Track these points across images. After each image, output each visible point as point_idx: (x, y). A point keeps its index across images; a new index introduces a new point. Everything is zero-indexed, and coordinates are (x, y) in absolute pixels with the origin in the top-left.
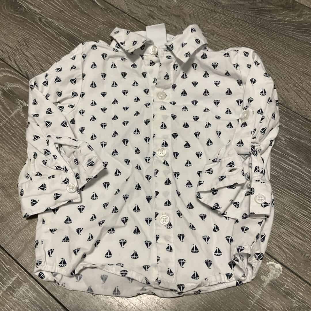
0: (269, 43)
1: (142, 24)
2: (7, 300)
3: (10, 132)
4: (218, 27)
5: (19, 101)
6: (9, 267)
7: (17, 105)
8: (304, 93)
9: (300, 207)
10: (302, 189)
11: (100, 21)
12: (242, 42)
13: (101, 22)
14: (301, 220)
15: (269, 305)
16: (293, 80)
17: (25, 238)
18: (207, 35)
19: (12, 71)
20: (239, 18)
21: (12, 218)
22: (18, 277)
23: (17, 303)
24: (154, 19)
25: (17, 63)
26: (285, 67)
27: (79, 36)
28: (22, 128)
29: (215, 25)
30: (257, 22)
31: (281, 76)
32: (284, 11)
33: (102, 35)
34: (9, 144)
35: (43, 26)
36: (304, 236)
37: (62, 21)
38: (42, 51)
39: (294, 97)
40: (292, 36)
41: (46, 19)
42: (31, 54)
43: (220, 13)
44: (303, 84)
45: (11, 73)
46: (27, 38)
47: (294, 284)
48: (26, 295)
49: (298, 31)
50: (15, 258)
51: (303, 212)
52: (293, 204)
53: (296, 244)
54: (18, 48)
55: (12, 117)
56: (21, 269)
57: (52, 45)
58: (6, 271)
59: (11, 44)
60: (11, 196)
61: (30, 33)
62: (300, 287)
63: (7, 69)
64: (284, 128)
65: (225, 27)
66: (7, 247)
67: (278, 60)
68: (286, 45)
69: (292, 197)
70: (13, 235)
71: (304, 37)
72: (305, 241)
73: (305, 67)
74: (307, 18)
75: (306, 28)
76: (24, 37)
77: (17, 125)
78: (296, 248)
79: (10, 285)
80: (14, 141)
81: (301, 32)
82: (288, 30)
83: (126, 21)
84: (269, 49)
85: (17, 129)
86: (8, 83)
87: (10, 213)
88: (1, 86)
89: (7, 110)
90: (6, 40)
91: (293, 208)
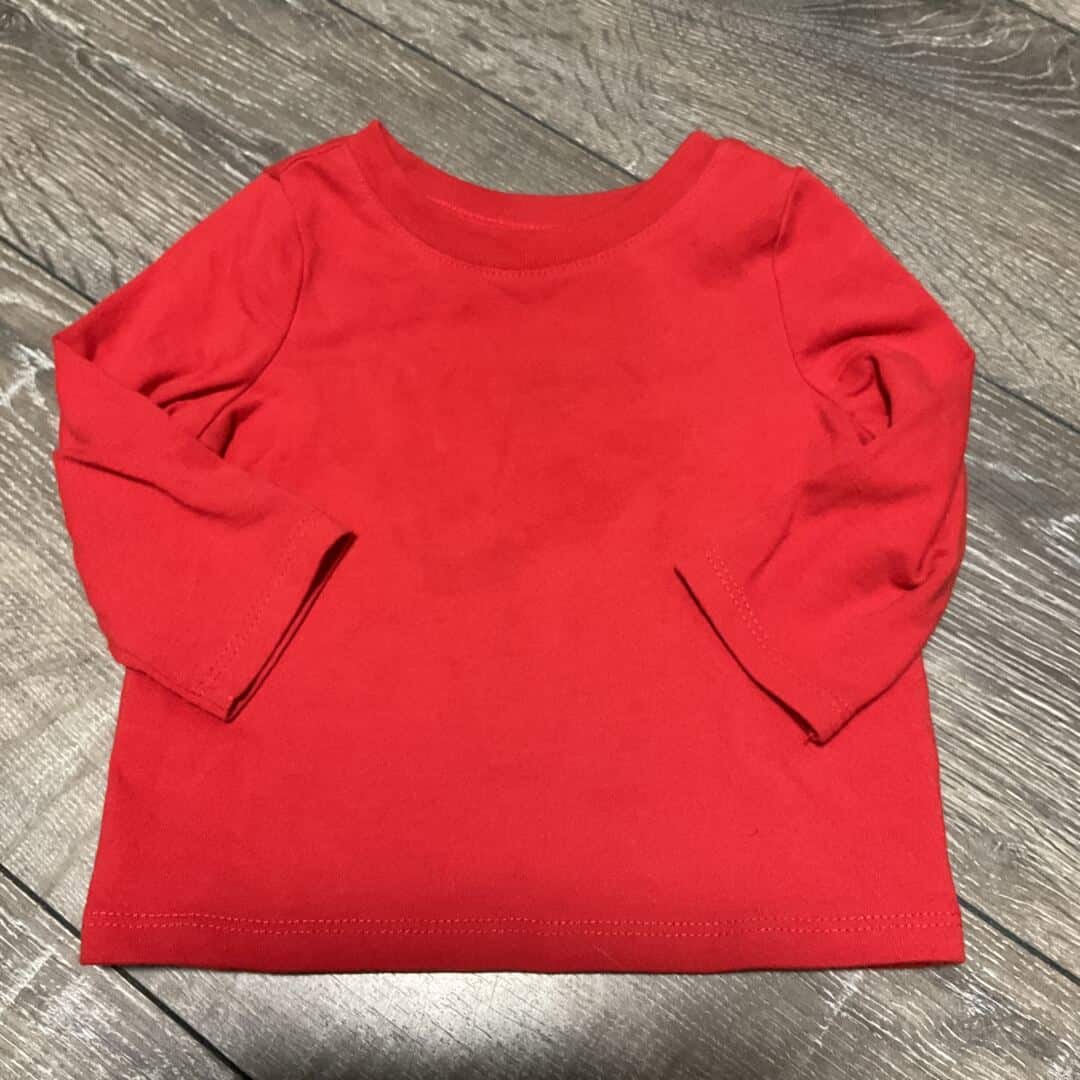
0: (875, 127)
1: (439, 68)
2: (20, 1032)
4: (703, 72)
5: (23, 352)
6: (20, 923)
7: (18, 364)
8: (997, 301)
9: (986, 689)
10: (991, 626)
11: (294, 59)
12: (787, 126)
13: (298, 65)
14: (989, 731)
15: (888, 1016)
16: (960, 256)
17: (69, 824)
18: (666, 102)
20: (773, 43)
21: (22, 758)
22: (53, 957)
23: (55, 1045)
24: (482, 48)
25: (8, 214)
26: (931, 210)
27: (222, 115)
28: (39, 445)
29: (692, 67)
30: (834, 55)
31: (918, 243)
32: (924, 15)
33: (301, 110)
35: (93, 81)
36: (1000, 783)
37: (159, 61)
38: (96, 171)
39: (964, 315)
40: (953, 101)
41: (104, 55)
42: (60, 184)
43: (707, 25)
44: (991, 271)
46: (40, 127)
47: (969, 944)
48: (82, 1016)
49: (977, 85)
50: (40, 895)
52: (964, 679)
53: (974, 812)
54: (11, 161)
55: (3, 410)
56: (62, 928)
57: (127, 148)
58: (10, 938)
60: (15, 684)
61: (50, 107)
62: (989, 953)
65: (725, 75)
66: (8, 857)
67: (907, 189)
68: (932, 133)
69: (958, 655)
70: (27, 815)
71: (995, 106)
72: (1004, 802)
73: (1000, 210)
74: (1004, 34)
75: (1003, 70)
76: (27, 123)
77: (19, 435)
78: (973, 825)
79: (26, 985)
80: (15, 494)
81: (984, 85)
82: (940, 80)
83: (384, 58)
84: (878, 148)
85: (24, 451)
87: (15, 740)
91: (963, 691)
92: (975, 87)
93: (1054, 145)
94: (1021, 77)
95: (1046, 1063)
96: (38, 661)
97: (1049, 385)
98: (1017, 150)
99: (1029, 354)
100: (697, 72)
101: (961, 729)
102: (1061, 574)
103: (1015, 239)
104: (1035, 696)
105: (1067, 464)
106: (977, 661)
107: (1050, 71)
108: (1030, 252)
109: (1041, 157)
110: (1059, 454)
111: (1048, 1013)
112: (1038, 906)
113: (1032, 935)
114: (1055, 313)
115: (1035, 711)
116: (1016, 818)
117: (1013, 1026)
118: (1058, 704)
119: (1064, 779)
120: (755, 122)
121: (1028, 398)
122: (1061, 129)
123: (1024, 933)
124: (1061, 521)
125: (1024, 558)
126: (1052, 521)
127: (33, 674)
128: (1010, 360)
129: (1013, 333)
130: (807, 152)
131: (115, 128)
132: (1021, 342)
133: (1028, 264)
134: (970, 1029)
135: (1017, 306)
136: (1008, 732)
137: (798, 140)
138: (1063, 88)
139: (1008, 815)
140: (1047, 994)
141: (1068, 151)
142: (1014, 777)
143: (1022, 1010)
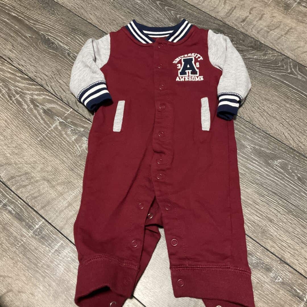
2: (55, 258)
3: (51, 140)
5: (56, 117)
6: (55, 236)
7: (55, 120)
8: (265, 114)
9: (260, 196)
10: (261, 182)
14: (260, 204)
16: (258, 104)
17: (66, 216)
19: (50, 95)
21: (56, 202)
22: (62, 243)
23: (62, 261)
25: (53, 88)
28: (59, 137)
32: (252, 51)
34: (51, 149)
35: (71, 60)
36: (262, 215)
39: (258, 117)
40: (258, 70)
41: (73, 54)
42: (64, 82)
44: (264, 108)
45: (48, 95)
46: (59, 69)
47: (254, 248)
48: (68, 255)
49: (263, 67)
50: (59, 230)
51: (261, 199)
52: (255, 193)
53: (256, 221)
54: (53, 76)
55: (52, 130)
56: (64, 237)
58: (53, 239)
59: (47, 73)
60: (54, 187)
61: (61, 65)
62: (258, 250)
63: (46, 93)
64: (250, 139)
66: (53, 222)
68: (253, 77)
69: (254, 188)
70: (57, 214)
71: (267, 72)
72: (263, 219)
73: (267, 95)
74: (270, 56)
75: (269, 64)
76: (56, 68)
77: (55, 135)
78: (256, 223)
79: (56, 249)
80: (54, 147)
81: (265, 67)
85: (56, 138)
86: (47, 103)
87: (54, 198)
88: (42, 106)
89: (47, 124)
90: (43, 70)
91: (255, 196)
92: (263, 68)
93: (280, 81)
94: (273, 66)
95: (269, 273)
96: (59, 182)
97: (276, 132)
98: (272, 82)
99: (272, 125)
101: (254, 204)
102: (277, 172)
103: (270, 101)
104: (270, 197)
105: (279, 149)
106: (258, 190)
107: (280, 64)
108: (273, 104)
109: (276, 83)
110: (277, 147)
111: (270, 263)
112: (269, 241)
113: (268, 247)
114: (278, 117)
115: (270, 201)
116: (264, 223)
117: (263, 265)
118: (275, 199)
119: (276, 215)
121: (271, 135)
122: (281, 77)
123: (266, 246)
124: (277, 161)
125: (269, 169)
126: (275, 161)
127: (58, 185)
128: (268, 127)
129: (268, 121)
132: (270, 123)
133: (273, 106)
134: (254, 265)
135: (270, 115)
136: (264, 205)
138: (282, 68)
139: (263, 221)
140: (270, 259)
141: (283, 82)
142: (265, 214)
143: (265, 262)
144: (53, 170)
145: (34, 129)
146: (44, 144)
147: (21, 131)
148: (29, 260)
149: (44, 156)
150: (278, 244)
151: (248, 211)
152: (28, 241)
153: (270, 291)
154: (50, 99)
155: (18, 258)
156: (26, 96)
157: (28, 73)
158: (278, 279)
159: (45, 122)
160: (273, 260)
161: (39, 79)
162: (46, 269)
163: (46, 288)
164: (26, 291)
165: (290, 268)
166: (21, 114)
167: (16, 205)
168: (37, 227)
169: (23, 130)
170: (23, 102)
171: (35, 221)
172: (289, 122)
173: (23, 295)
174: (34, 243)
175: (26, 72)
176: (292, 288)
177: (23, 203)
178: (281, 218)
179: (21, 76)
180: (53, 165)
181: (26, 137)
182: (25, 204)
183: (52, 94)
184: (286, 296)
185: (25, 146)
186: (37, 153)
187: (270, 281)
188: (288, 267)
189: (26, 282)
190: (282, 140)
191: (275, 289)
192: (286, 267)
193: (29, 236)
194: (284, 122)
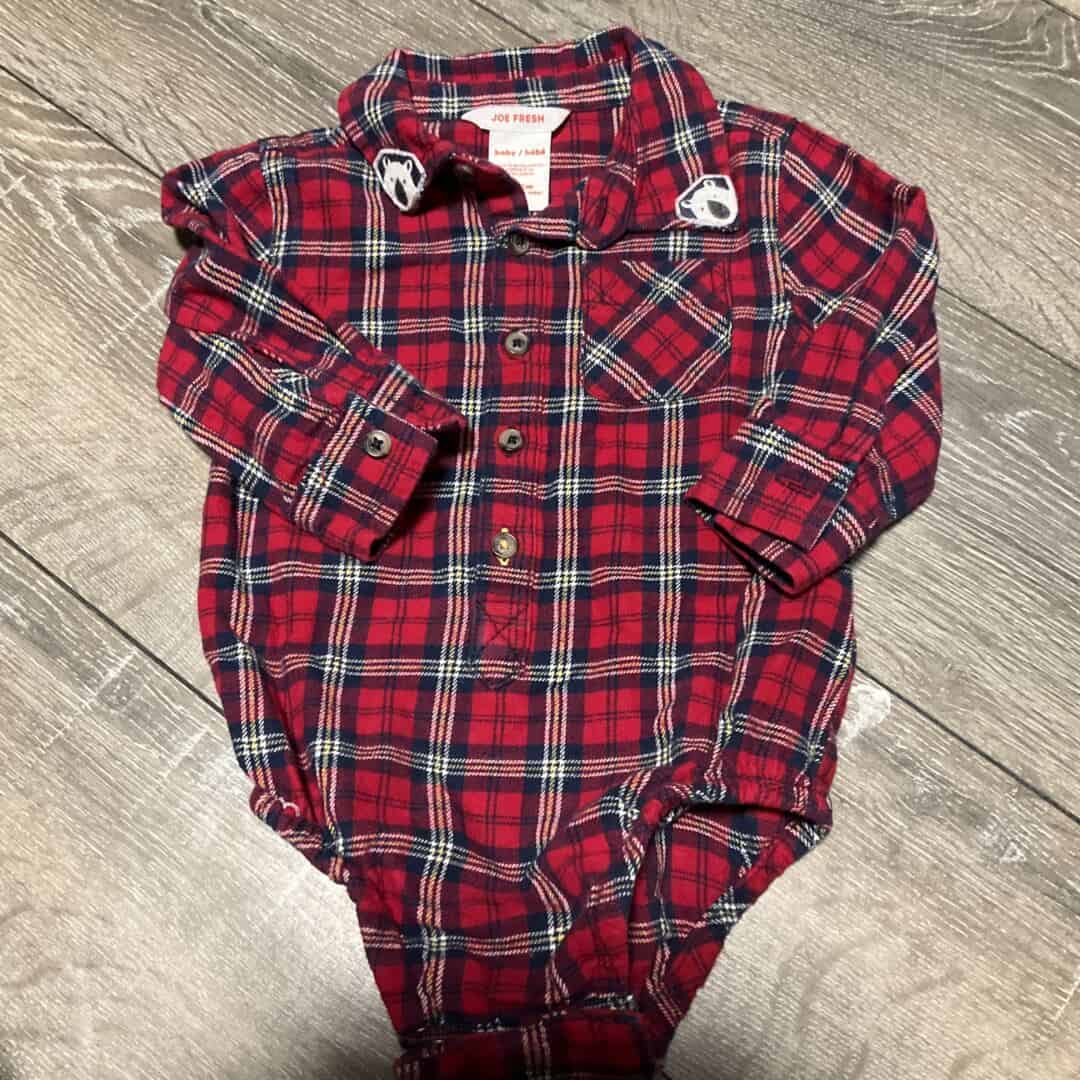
0: (877, 85)
1: (509, 27)
2: (183, 788)
4: (732, 34)
6: (182, 708)
8: (973, 235)
9: (945, 547)
10: (952, 498)
11: (386, 17)
12: (802, 81)
13: (389, 22)
14: (945, 579)
19: (140, 175)
20: (793, 9)
22: (208, 734)
23: (211, 798)
24: (545, 10)
25: (150, 147)
26: (921, 156)
27: (326, 65)
29: (723, 30)
30: (845, 21)
35: (216, 34)
36: (952, 619)
37: (271, 17)
39: (944, 246)
40: (944, 63)
41: (224, 11)
42: (192, 122)
44: (969, 209)
45: (138, 180)
46: (172, 72)
47: (921, 740)
49: (966, 49)
50: (197, 687)
52: (928, 538)
53: (931, 642)
54: (148, 101)
55: (152, 309)
57: (247, 92)
58: (174, 719)
59: (126, 91)
60: (172, 527)
61: (181, 56)
62: (936, 747)
63: (123, 168)
65: (751, 36)
66: (170, 658)
67: (903, 139)
68: (926, 90)
71: (980, 68)
72: (954, 634)
73: (979, 158)
74: (992, 6)
75: (988, 37)
76: (162, 69)
78: (930, 651)
79: (187, 754)
81: (971, 50)
82: (933, 45)
83: (461, 18)
84: (880, 103)
86: (128, 207)
87: (173, 570)
88: (111, 219)
89: (133, 288)
90: (110, 76)
91: (926, 547)
92: (964, 51)
93: (1029, 103)
94: (1004, 43)
95: (978, 829)
97: (1011, 305)
98: (997, 107)
99: (996, 278)
100: (727, 33)
101: (923, 578)
102: (1011, 458)
103: (991, 183)
104: (984, 553)
105: (1023, 370)
106: (939, 525)
107: (1029, 38)
108: (1003, 194)
109: (1017, 113)
110: (1016, 361)
111: (982, 794)
112: (978, 714)
113: (973, 735)
114: (1020, 246)
115: (984, 565)
116: (962, 647)
117: (953, 801)
118: (1002, 559)
119: (1007, 620)
120: (776, 79)
121: (994, 315)
122: (1035, 89)
123: (965, 734)
124: (1014, 415)
125: (982, 445)
126: (1007, 415)
128: (979, 283)
129: (984, 261)
130: (819, 105)
131: (235, 74)
132: (991, 269)
133: (1000, 204)
134: (919, 803)
135: (988, 238)
136: (961, 580)
137: (813, 95)
138: (1038, 53)
139: (957, 643)
140: (982, 780)
141: (1040, 108)
142: (964, 616)
143: (961, 790)
144: (162, 464)
145: (86, 308)
146: (126, 363)
147: (37, 318)
148: (90, 798)
149: (125, 411)
150: (1011, 724)
151: (901, 608)
152: (81, 729)
153: (981, 897)
154: (142, 188)
155: (48, 791)
156: (49, 181)
157: (53, 91)
158: (1008, 852)
159: (127, 283)
160: (991, 783)
161: (97, 114)
162: (152, 827)
163: (155, 895)
164: (82, 908)
165: (1055, 812)
166: (35, 252)
167: (29, 598)
168: (113, 674)
169: (42, 314)
170: (38, 202)
171: (104, 653)
172: (1062, 263)
173: (72, 922)
174: (104, 735)
175: (47, 88)
176: (1062, 885)
177: (58, 587)
178: (1025, 631)
179: (25, 104)
180: (162, 447)
181: (56, 341)
182: (63, 590)
183: (147, 169)
184: (1036, 911)
185: (55, 374)
186: (99, 400)
187: (981, 861)
188: (1046, 807)
189: (81, 877)
190: (1036, 332)
191: (998, 887)
192: (1041, 810)
193: (85, 711)
194: (1043, 263)
